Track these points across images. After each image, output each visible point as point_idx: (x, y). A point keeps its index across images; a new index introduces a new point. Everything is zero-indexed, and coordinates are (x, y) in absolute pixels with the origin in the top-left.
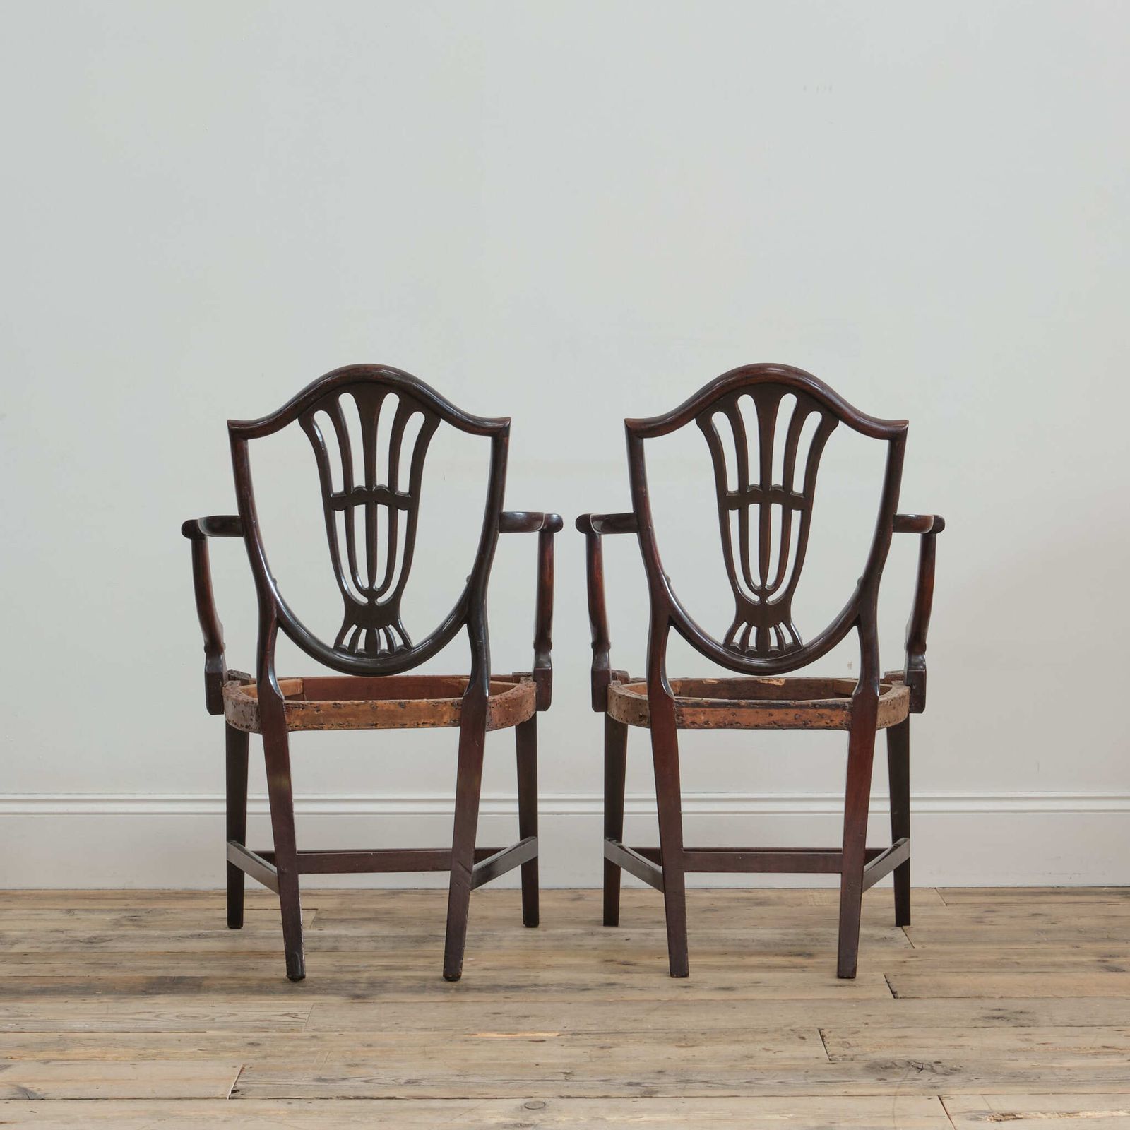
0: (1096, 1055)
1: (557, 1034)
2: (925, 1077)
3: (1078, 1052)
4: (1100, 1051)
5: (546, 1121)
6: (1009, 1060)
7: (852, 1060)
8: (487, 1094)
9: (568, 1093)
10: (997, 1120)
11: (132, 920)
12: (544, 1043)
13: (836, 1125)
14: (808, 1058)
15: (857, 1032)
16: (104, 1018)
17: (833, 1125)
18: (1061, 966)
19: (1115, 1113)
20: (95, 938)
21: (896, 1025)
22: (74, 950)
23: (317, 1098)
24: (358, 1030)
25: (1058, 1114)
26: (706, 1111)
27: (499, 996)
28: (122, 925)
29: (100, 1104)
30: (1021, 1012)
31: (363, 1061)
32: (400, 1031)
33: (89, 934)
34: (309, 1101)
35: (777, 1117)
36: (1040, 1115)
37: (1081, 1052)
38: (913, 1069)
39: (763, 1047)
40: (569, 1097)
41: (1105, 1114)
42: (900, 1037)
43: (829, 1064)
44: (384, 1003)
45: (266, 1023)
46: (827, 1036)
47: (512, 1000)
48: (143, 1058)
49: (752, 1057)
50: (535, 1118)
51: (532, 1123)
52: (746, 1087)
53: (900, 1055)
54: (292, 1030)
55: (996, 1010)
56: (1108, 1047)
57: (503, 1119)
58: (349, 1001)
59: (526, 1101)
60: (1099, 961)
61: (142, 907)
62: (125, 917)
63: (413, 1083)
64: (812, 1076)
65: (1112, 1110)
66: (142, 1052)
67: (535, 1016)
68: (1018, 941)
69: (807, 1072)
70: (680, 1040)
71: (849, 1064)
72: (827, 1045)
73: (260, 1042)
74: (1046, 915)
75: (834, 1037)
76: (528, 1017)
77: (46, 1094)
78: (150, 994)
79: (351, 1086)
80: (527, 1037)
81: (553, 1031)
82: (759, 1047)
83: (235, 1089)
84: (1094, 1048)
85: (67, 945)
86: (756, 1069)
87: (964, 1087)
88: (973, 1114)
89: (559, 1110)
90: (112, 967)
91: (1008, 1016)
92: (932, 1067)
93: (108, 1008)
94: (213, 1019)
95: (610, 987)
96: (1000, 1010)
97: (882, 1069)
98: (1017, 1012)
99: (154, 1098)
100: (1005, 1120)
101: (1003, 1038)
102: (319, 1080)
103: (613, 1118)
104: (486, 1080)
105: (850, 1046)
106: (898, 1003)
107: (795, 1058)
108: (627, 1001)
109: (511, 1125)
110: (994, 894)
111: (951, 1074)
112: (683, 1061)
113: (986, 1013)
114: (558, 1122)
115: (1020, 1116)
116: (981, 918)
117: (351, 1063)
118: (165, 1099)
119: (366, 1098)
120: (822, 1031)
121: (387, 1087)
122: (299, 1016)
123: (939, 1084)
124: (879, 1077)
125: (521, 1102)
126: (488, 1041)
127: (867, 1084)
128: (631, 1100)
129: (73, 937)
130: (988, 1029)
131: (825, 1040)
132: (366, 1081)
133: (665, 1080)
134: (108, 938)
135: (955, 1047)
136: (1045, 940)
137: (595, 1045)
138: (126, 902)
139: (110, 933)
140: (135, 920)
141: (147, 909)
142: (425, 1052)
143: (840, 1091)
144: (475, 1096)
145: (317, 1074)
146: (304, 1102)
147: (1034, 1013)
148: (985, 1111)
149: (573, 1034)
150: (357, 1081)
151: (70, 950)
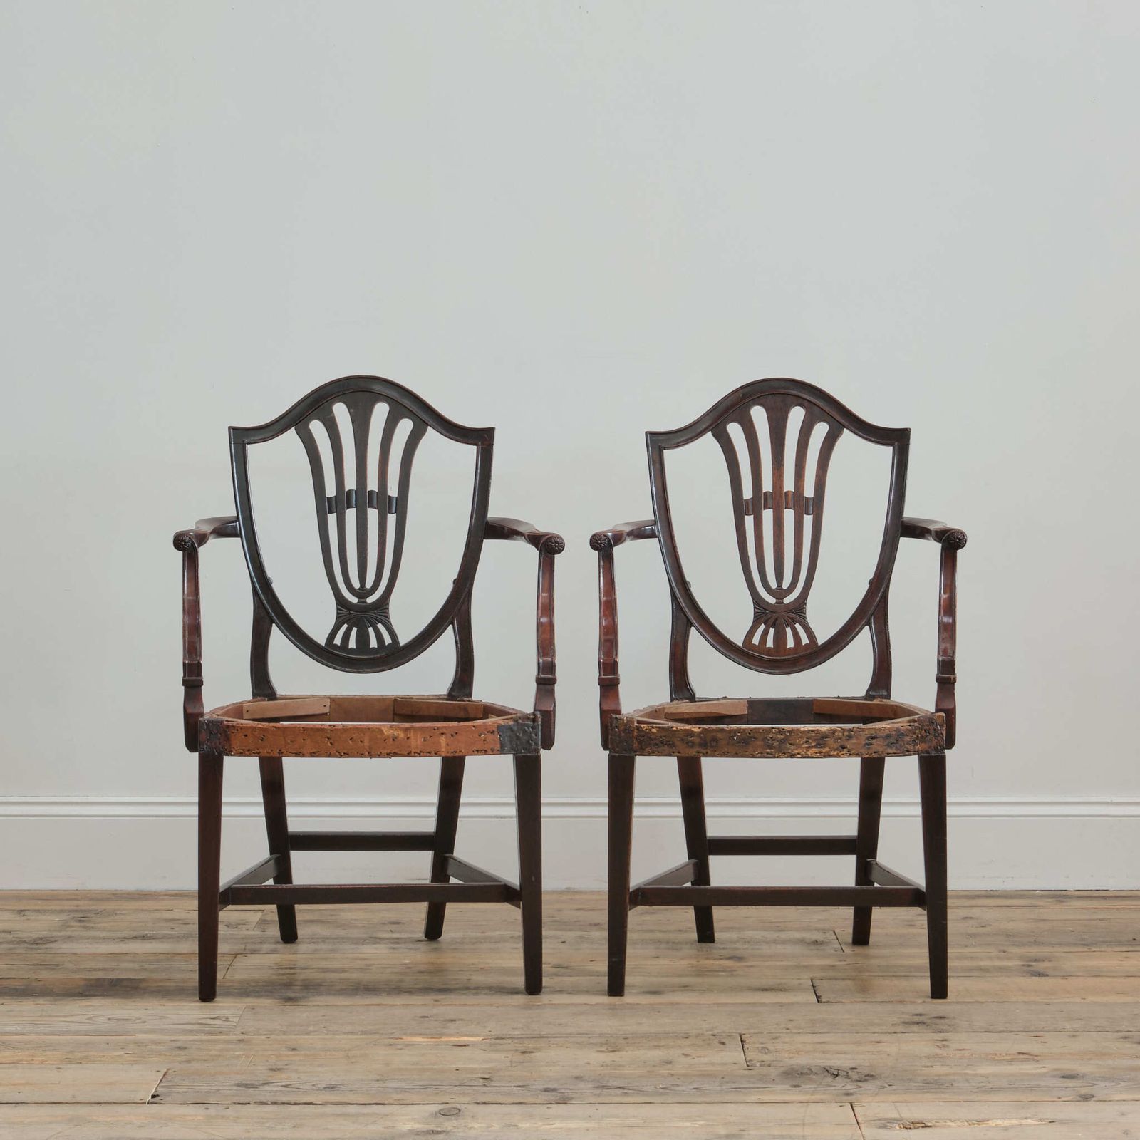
0: (1011, 1061)
1: (481, 1038)
2: (840, 1084)
3: (993, 1058)
4: (1015, 1057)
5: (458, 1128)
6: (925, 1067)
7: (769, 1066)
8: (402, 1100)
9: (484, 1100)
10: (907, 1129)
11: (80, 921)
12: (467, 1048)
13: (745, 1133)
14: (726, 1064)
15: (776, 1038)
16: (38, 1020)
17: (743, 1133)
18: (985, 970)
19: (1024, 1122)
20: (41, 939)
21: (817, 1030)
22: (18, 952)
23: (235, 1103)
24: (285, 1033)
25: (967, 1121)
26: (618, 1118)
27: (427, 999)
28: (69, 926)
29: (20, 1109)
30: (941, 1018)
31: (286, 1065)
32: (327, 1034)
33: (35, 935)
34: (226, 1106)
35: (688, 1124)
36: (949, 1123)
37: (996, 1058)
38: (829, 1075)
39: (683, 1052)
40: (484, 1103)
41: (1015, 1122)
42: (819, 1043)
43: (745, 1070)
44: (314, 1006)
45: (197, 1026)
46: (747, 1041)
47: (441, 1003)
48: (69, 1061)
49: (670, 1063)
50: (448, 1125)
51: (444, 1129)
52: (661, 1094)
53: (817, 1061)
54: (221, 1033)
55: (917, 1015)
56: (1023, 1054)
57: (417, 1126)
58: (280, 1004)
59: (442, 1107)
60: (1023, 965)
61: (93, 908)
62: (74, 918)
64: (727, 1082)
65: (1022, 1119)
66: (70, 1056)
67: (462, 1020)
69: (723, 1078)
70: (602, 1045)
71: (765, 1070)
72: (746, 1051)
73: (187, 1046)
74: (977, 919)
75: (754, 1043)
76: (455, 1021)
78: (86, 996)
79: (270, 1091)
80: (450, 1041)
81: (478, 1035)
82: (680, 1052)
83: (155, 1094)
84: (1010, 1055)
85: (12, 946)
86: (672, 1075)
87: (876, 1094)
88: (883, 1122)
89: (473, 1117)
90: (53, 969)
91: (929, 1021)
92: (847, 1073)
93: (43, 1011)
94: (145, 1022)
96: (921, 1015)
97: (796, 1076)
98: (937, 1018)
99: (73, 1103)
100: (915, 1128)
101: (921, 1045)
103: (525, 1125)
104: (404, 1085)
105: (768, 1052)
106: (823, 1007)
107: (713, 1064)
108: (555, 1004)
109: (423, 1132)
111: (866, 1080)
112: (602, 1066)
113: (907, 1018)
114: (470, 1128)
115: (929, 1124)
116: (912, 921)
117: (274, 1067)
118: (84, 1104)
119: (283, 1103)
120: (743, 1036)
121: (306, 1092)
122: (231, 1020)
123: (852, 1091)
124: (794, 1084)
125: (435, 1108)
126: (412, 1045)
127: (781, 1091)
128: (546, 1106)
129: (20, 938)
130: (906, 1034)
131: (745, 1045)
132: (286, 1086)
133: (582, 1085)
134: (53, 940)
135: (872, 1053)
136: (974, 943)
137: (517, 1050)
138: (76, 903)
139: (55, 934)
140: (83, 921)
141: (97, 910)
142: (348, 1057)
143: (753, 1098)
144: (392, 1102)
145: (239, 1078)
146: (221, 1108)
147: (954, 1018)
148: (895, 1119)
149: (497, 1039)
150: (277, 1086)
151: (14, 951)
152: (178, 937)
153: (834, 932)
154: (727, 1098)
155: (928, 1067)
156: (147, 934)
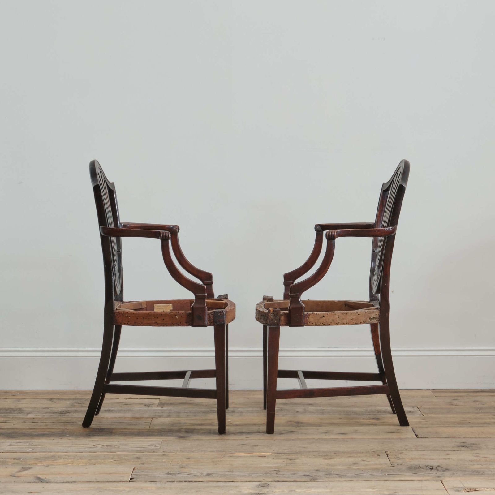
1: (270, 454)
2: (434, 472)
5: (269, 492)
6: (470, 465)
7: (401, 465)
8: (242, 480)
9: (278, 480)
10: (467, 491)
11: (79, 403)
12: (265, 458)
14: (382, 464)
15: (402, 453)
16: (71, 446)
17: (395, 493)
18: (488, 424)
20: (64, 411)
21: (419, 450)
22: (54, 417)
23: (168, 482)
24: (183, 452)
25: (494, 488)
26: (339, 487)
27: (244, 437)
28: (74, 406)
29: (73, 484)
30: (473, 444)
31: (187, 465)
32: (201, 452)
33: (61, 410)
34: (165, 483)
35: (371, 490)
36: (486, 489)
38: (429, 469)
39: (362, 459)
42: (421, 455)
43: (391, 466)
44: (193, 440)
45: (142, 448)
46: (389, 454)
47: (250, 438)
48: (90, 464)
49: (357, 464)
50: (265, 490)
51: (263, 492)
52: (356, 477)
53: (422, 463)
54: (154, 452)
55: (462, 443)
57: (250, 491)
58: (178, 439)
59: (260, 483)
61: (83, 398)
62: (76, 402)
63: (209, 475)
64: (384, 472)
66: (89, 461)
67: (260, 446)
68: (469, 413)
69: (382, 470)
70: (325, 456)
71: (400, 467)
72: (389, 458)
73: (140, 457)
74: (480, 401)
75: (392, 455)
76: (257, 446)
77: (49, 480)
78: (90, 436)
79: (182, 477)
80: (258, 455)
81: (269, 452)
82: (360, 459)
83: (132, 478)
85: (52, 415)
86: (359, 469)
87: (451, 477)
88: (457, 489)
89: (275, 487)
90: (72, 424)
91: (468, 445)
92: (436, 468)
93: (72, 442)
94: (119, 447)
95: (292, 433)
96: (464, 443)
97: (415, 469)
98: (472, 444)
99: (96, 482)
100: (471, 491)
101: (467, 455)
102: (168, 474)
103: (298, 491)
104: (241, 474)
105: (399, 459)
106: (418, 439)
107: (376, 464)
108: (300, 439)
110: (456, 392)
111: (445, 471)
112: (327, 465)
113: (459, 444)
114: (275, 492)
115: (477, 490)
116: (451, 402)
117: (181, 466)
118: (101, 482)
119: (189, 482)
120: (387, 452)
121: (198, 477)
122: (157, 446)
123: (440, 476)
124: (414, 472)
125: (258, 483)
126: (240, 456)
127: (409, 476)
128: (306, 482)
129: (53, 411)
130: (459, 451)
131: (389, 456)
132: (189, 474)
133: (320, 474)
134: (69, 411)
135: (446, 459)
136: (481, 412)
137: (288, 459)
138: (75, 395)
139: (70, 409)
140: (80, 403)
141: (85, 399)
142: (213, 461)
143: (397, 479)
144: (237, 481)
145: (167, 471)
146: (162, 483)
147: (479, 444)
148: (462, 487)
149: (277, 454)
150: (185, 474)
151: (53, 417)
152: (125, 410)
153: (417, 407)
154: (386, 479)
155: (472, 465)
156: (110, 409)
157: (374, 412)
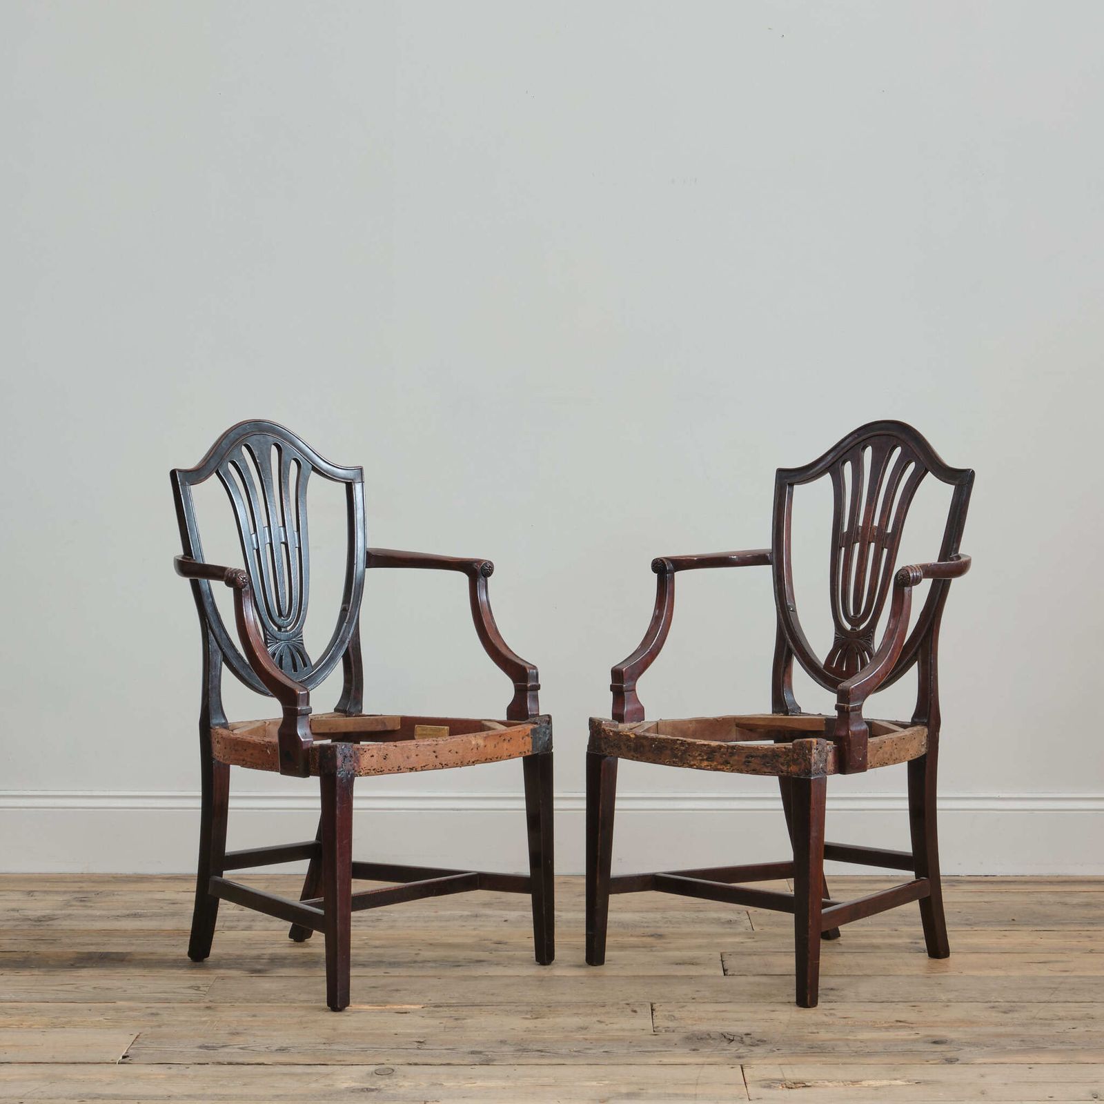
0: (887, 1029)
1: (421, 1006)
2: (734, 1047)
3: (874, 1026)
4: (893, 1025)
5: (390, 1086)
6: (812, 1033)
7: (674, 1031)
8: (344, 1061)
9: (417, 1061)
10: (789, 1088)
11: (81, 901)
12: (408, 1015)
13: (644, 1091)
14: (635, 1030)
15: (683, 1007)
16: (31, 989)
17: (642, 1091)
19: (893, 1082)
20: (44, 917)
21: (720, 1000)
22: (23, 928)
23: (195, 1064)
24: (248, 1001)
25: (843, 1082)
26: (533, 1077)
27: (381, 971)
28: (71, 906)
30: (832, 989)
31: (245, 1030)
32: (285, 1002)
33: (39, 913)
34: (187, 1066)
35: (594, 1083)
36: (827, 1083)
37: (877, 1026)
38: (725, 1040)
39: (598, 1019)
40: (416, 1064)
41: (885, 1082)
42: (720, 1011)
43: (651, 1035)
44: (277, 977)
45: (171, 994)
46: (657, 1009)
47: (389, 975)
48: (54, 1026)
49: (586, 1028)
50: (381, 1083)
51: (377, 1087)
52: (574, 1056)
53: (717, 1027)
54: (191, 1001)
56: (900, 1021)
57: (353, 1084)
58: (249, 975)
59: (378, 1067)
60: (912, 943)
61: (94, 889)
62: (76, 898)
63: (283, 1050)
64: (634, 1046)
65: (891, 1080)
66: (55, 1021)
67: (405, 990)
69: (630, 1042)
70: (527, 1012)
71: (668, 1036)
72: (655, 1018)
73: (160, 1012)
75: (662, 1011)
76: (400, 991)
78: (78, 967)
79: (228, 1053)
80: (394, 1009)
81: (418, 1004)
82: (596, 1019)
83: (126, 1055)
84: (889, 1022)
85: (18, 923)
86: (586, 1040)
87: (765, 1057)
88: (768, 1082)
89: (404, 1076)
90: (52, 943)
92: (742, 1038)
94: (125, 991)
95: (479, 964)
97: (696, 1041)
98: (828, 989)
99: (52, 1063)
100: (796, 1088)
103: (449, 1084)
104: (347, 1048)
105: (674, 1019)
106: (727, 980)
107: (623, 1030)
108: (490, 976)
109: (358, 1089)
111: (757, 1045)
112: (525, 1031)
114: (400, 1087)
115: (809, 1084)
117: (234, 1031)
119: (238, 1064)
120: (654, 1005)
121: (259, 1053)
122: (201, 989)
123: (744, 1054)
124: (693, 1048)
125: (372, 1068)
126: (359, 1012)
127: (682, 1055)
128: (471, 1067)
129: (25, 916)
131: (654, 1013)
132: (242, 1048)
133: (505, 1048)
134: (56, 917)
135: (766, 1020)
136: (870, 923)
137: (451, 1017)
138: (81, 884)
139: (59, 912)
140: (84, 901)
141: (97, 891)
142: (301, 1022)
143: (655, 1060)
144: (334, 1063)
145: (201, 1041)
146: (182, 1067)
147: (843, 990)
148: (779, 1080)
149: (436, 1007)
150: (234, 1048)
151: (20, 928)
152: (165, 915)
153: (748, 913)
154: (632, 1061)
155: (814, 1033)
156: (138, 913)
157: (657, 922)
